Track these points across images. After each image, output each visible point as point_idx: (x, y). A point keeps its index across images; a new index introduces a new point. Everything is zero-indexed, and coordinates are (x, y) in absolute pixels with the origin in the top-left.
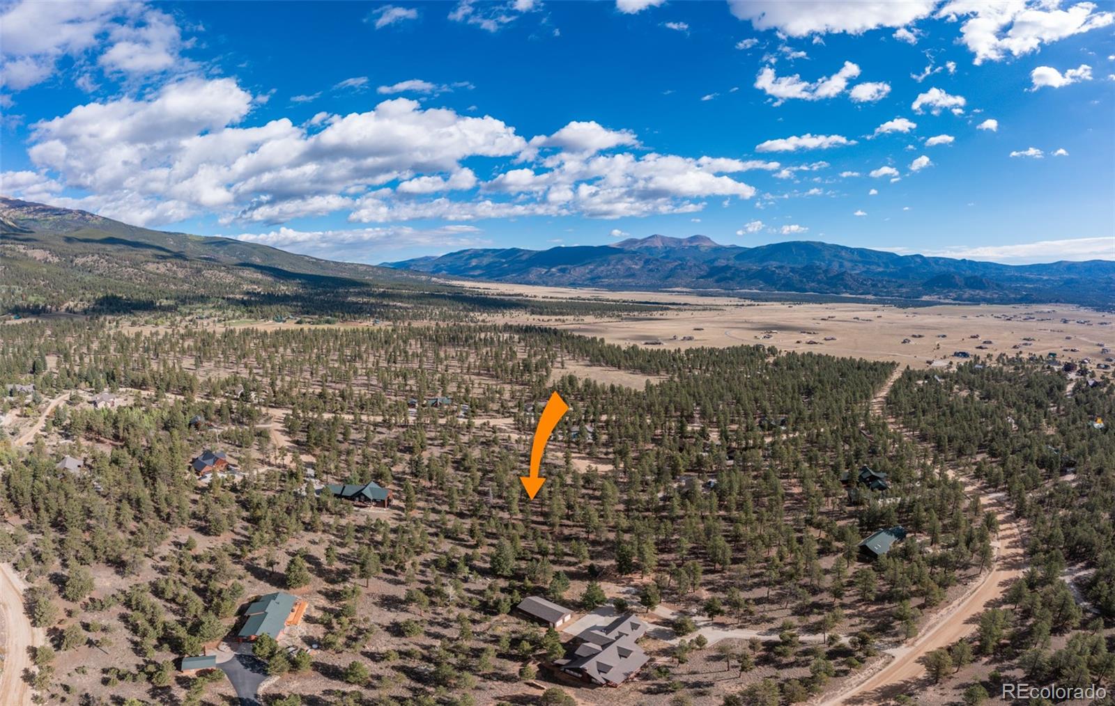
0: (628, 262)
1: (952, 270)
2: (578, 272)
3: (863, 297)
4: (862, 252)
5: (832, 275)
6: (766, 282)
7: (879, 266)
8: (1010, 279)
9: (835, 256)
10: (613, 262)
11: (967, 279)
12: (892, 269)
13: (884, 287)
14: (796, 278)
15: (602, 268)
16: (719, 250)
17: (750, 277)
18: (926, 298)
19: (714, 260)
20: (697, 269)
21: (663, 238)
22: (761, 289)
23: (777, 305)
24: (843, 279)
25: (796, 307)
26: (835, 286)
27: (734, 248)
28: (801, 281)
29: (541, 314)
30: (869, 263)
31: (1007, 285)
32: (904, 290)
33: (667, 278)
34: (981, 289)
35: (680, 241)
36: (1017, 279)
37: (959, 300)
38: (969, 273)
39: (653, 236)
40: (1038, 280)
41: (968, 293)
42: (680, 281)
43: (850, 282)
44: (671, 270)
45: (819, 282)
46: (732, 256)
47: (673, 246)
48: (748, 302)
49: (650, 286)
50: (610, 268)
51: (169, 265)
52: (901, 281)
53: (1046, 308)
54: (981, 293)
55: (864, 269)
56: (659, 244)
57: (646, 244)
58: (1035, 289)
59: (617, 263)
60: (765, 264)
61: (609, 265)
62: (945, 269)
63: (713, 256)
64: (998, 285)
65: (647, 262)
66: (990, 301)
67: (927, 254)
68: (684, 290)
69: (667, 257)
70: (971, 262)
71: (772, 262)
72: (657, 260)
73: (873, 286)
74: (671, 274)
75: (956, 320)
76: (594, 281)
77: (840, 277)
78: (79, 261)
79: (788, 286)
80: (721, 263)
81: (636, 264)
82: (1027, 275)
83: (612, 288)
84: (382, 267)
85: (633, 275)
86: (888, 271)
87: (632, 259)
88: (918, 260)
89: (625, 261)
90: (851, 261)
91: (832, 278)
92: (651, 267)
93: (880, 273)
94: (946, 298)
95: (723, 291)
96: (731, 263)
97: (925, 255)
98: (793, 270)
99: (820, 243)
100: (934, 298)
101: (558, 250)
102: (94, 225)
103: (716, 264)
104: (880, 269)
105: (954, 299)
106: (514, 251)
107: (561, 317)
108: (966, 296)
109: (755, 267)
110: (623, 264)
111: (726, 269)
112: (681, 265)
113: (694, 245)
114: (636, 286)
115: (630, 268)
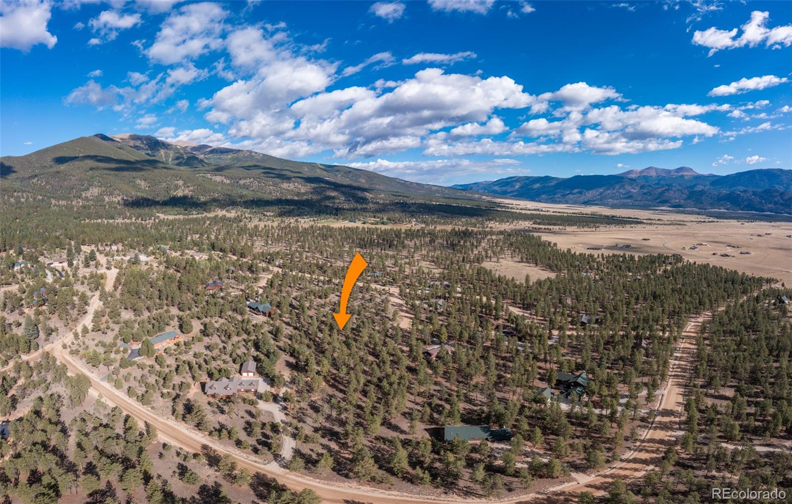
0: (628, 188)
2: (590, 194)
5: (787, 197)
10: (617, 187)
14: (757, 199)
15: (609, 191)
16: (699, 178)
17: (720, 200)
19: (695, 186)
20: (680, 193)
21: (656, 169)
22: (727, 209)
23: (734, 222)
27: (711, 176)
28: (761, 203)
33: (656, 199)
35: (669, 171)
39: (649, 168)
44: (660, 193)
46: (708, 183)
47: (664, 175)
48: (711, 219)
49: (642, 205)
50: (615, 191)
51: (296, 184)
56: (653, 174)
57: (644, 174)
59: (620, 188)
60: (734, 189)
61: (614, 189)
63: (694, 183)
65: (642, 187)
68: (668, 209)
69: (658, 184)
71: (739, 187)
72: (650, 186)
74: (660, 196)
76: (601, 202)
78: (242, 182)
79: (748, 207)
80: (699, 188)
81: (634, 189)
83: (613, 207)
84: (453, 188)
85: (630, 197)
87: (631, 185)
89: (626, 187)
91: (786, 200)
92: (645, 191)
95: (696, 210)
96: (707, 188)
98: (755, 194)
101: (577, 178)
102: (257, 159)
103: (696, 189)
106: (547, 179)
109: (725, 191)
110: (624, 189)
111: (702, 193)
112: (667, 190)
113: (680, 174)
114: (633, 205)
115: (630, 192)
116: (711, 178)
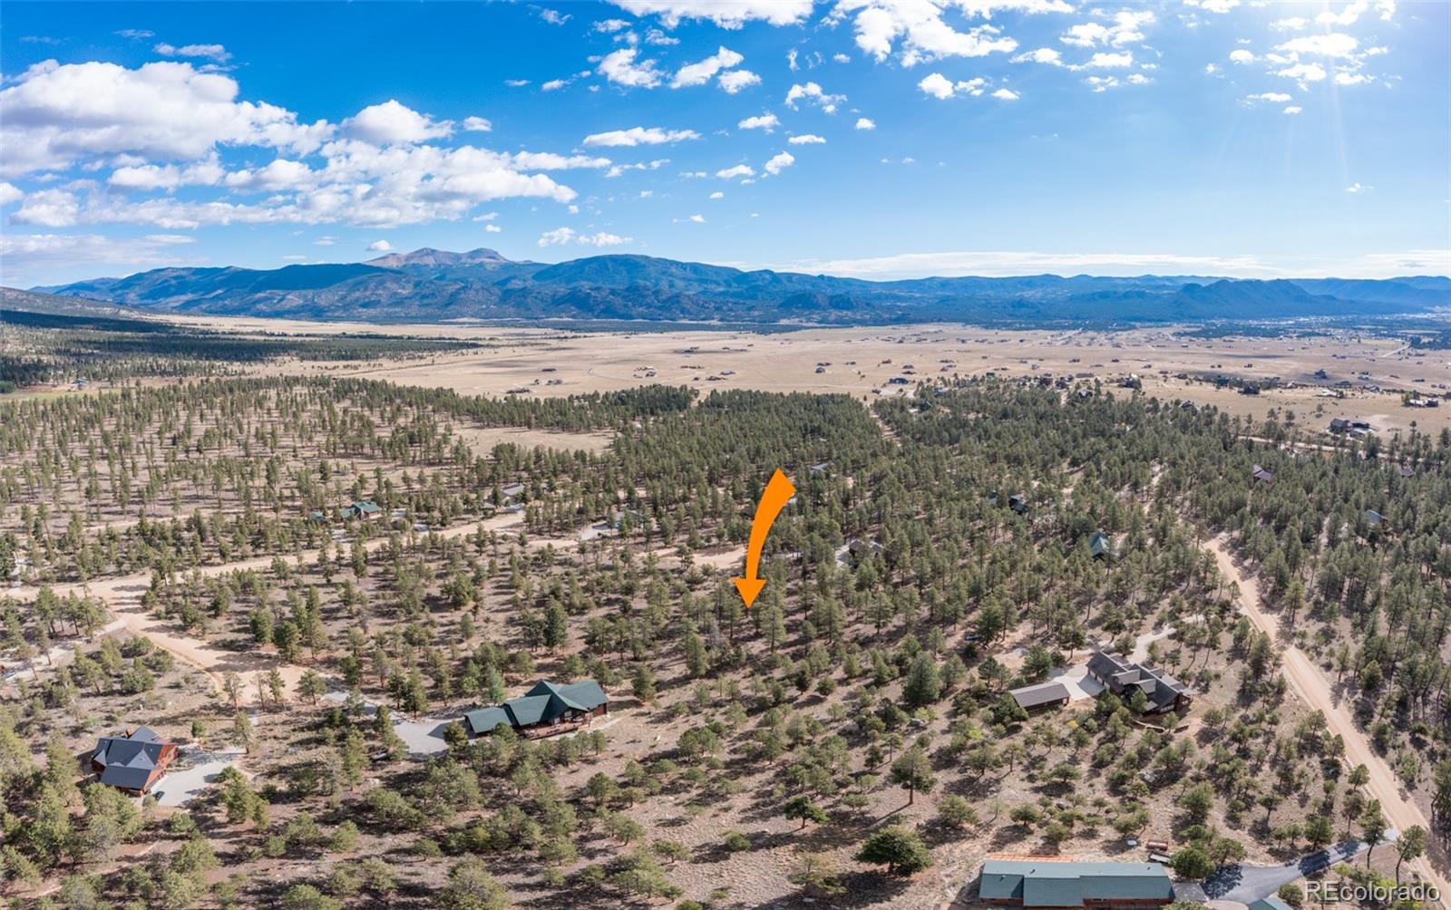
0: (392, 286)
1: (808, 287)
2: (325, 298)
3: (706, 322)
4: (695, 267)
5: (664, 297)
6: (579, 307)
7: (719, 284)
8: (879, 297)
9: (664, 273)
10: (372, 286)
11: (832, 298)
12: (735, 288)
13: (731, 310)
14: (619, 302)
15: (357, 295)
16: (510, 266)
17: (558, 303)
18: (784, 322)
19: (508, 280)
20: (486, 293)
21: (435, 253)
22: (573, 317)
23: (607, 336)
24: (678, 302)
25: (634, 338)
26: (669, 309)
27: (530, 265)
28: (626, 306)
29: (315, 359)
30: (705, 281)
31: (877, 303)
32: (756, 313)
33: (447, 305)
34: (848, 309)
35: (458, 257)
36: (887, 297)
37: (824, 322)
38: (829, 291)
39: (423, 250)
40: (910, 298)
41: (834, 314)
42: (465, 310)
43: (686, 303)
44: (452, 295)
45: (649, 306)
46: (530, 276)
47: (450, 263)
49: (425, 317)
50: (368, 293)
52: (749, 302)
53: (932, 328)
54: (850, 313)
55: (701, 289)
56: (430, 261)
57: (413, 262)
58: (910, 308)
59: (377, 288)
60: (573, 285)
61: (366, 289)
62: (798, 287)
63: (504, 276)
64: (868, 304)
65: (418, 285)
66: (863, 323)
67: (778, 268)
68: (473, 320)
69: (441, 278)
70: (831, 279)
71: (583, 283)
72: (431, 282)
73: (717, 309)
74: (453, 299)
75: (840, 345)
76: (345, 311)
77: (675, 299)
79: (609, 311)
80: (516, 284)
81: (404, 288)
82: (896, 292)
85: (397, 303)
86: (731, 290)
87: (397, 281)
88: (767, 276)
89: (388, 285)
90: (684, 279)
91: (665, 301)
92: (424, 292)
93: (721, 294)
94: (809, 320)
95: (523, 320)
96: (529, 283)
97: (776, 271)
98: (613, 292)
99: (642, 257)
100: (794, 321)
101: (293, 269)
103: (510, 286)
104: (721, 289)
105: (819, 322)
107: (350, 363)
108: (832, 317)
109: (562, 290)
110: (385, 288)
111: (524, 292)
112: (463, 288)
113: (478, 261)
114: (406, 317)
115: (395, 294)
116: (531, 268)
